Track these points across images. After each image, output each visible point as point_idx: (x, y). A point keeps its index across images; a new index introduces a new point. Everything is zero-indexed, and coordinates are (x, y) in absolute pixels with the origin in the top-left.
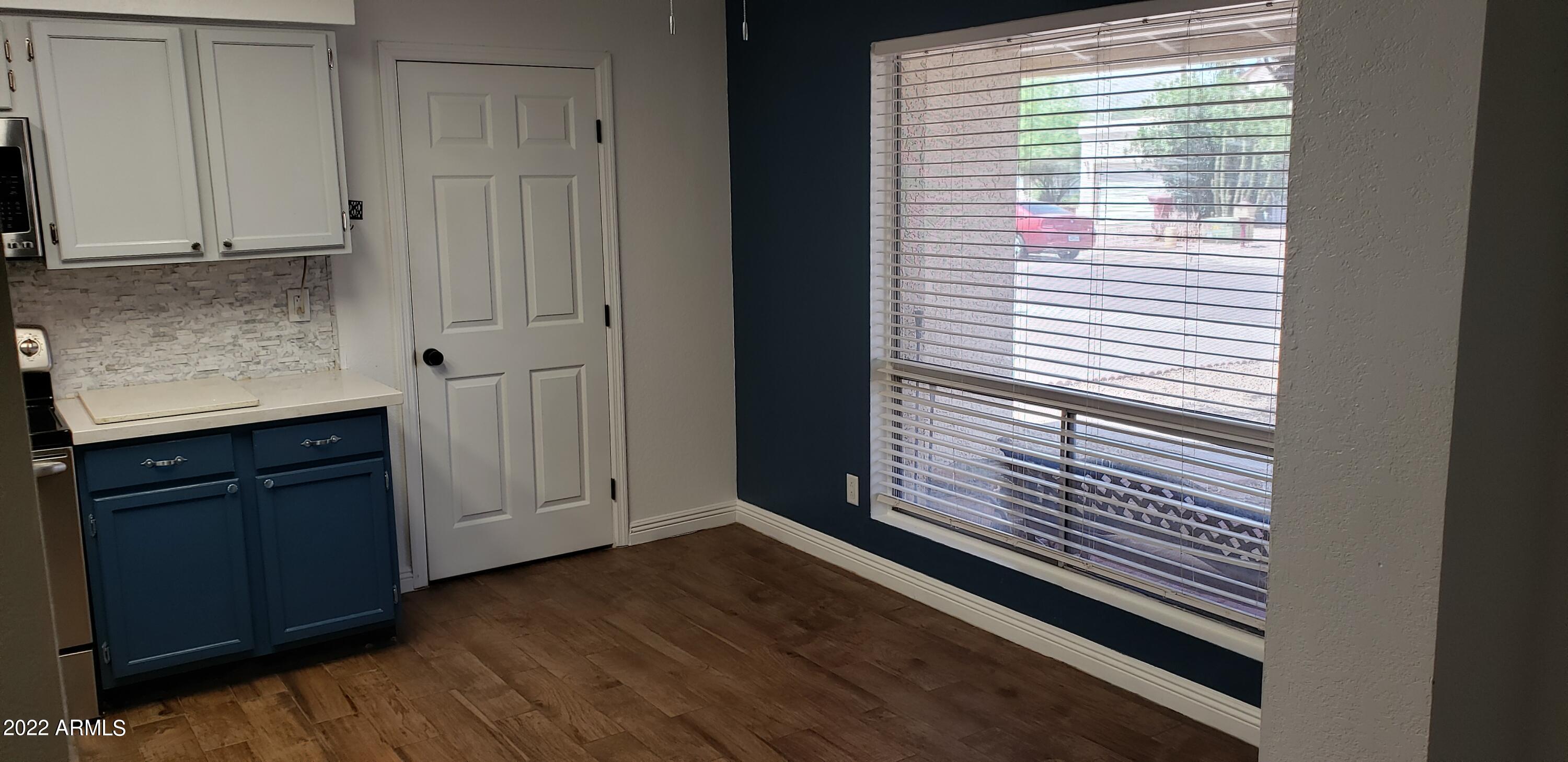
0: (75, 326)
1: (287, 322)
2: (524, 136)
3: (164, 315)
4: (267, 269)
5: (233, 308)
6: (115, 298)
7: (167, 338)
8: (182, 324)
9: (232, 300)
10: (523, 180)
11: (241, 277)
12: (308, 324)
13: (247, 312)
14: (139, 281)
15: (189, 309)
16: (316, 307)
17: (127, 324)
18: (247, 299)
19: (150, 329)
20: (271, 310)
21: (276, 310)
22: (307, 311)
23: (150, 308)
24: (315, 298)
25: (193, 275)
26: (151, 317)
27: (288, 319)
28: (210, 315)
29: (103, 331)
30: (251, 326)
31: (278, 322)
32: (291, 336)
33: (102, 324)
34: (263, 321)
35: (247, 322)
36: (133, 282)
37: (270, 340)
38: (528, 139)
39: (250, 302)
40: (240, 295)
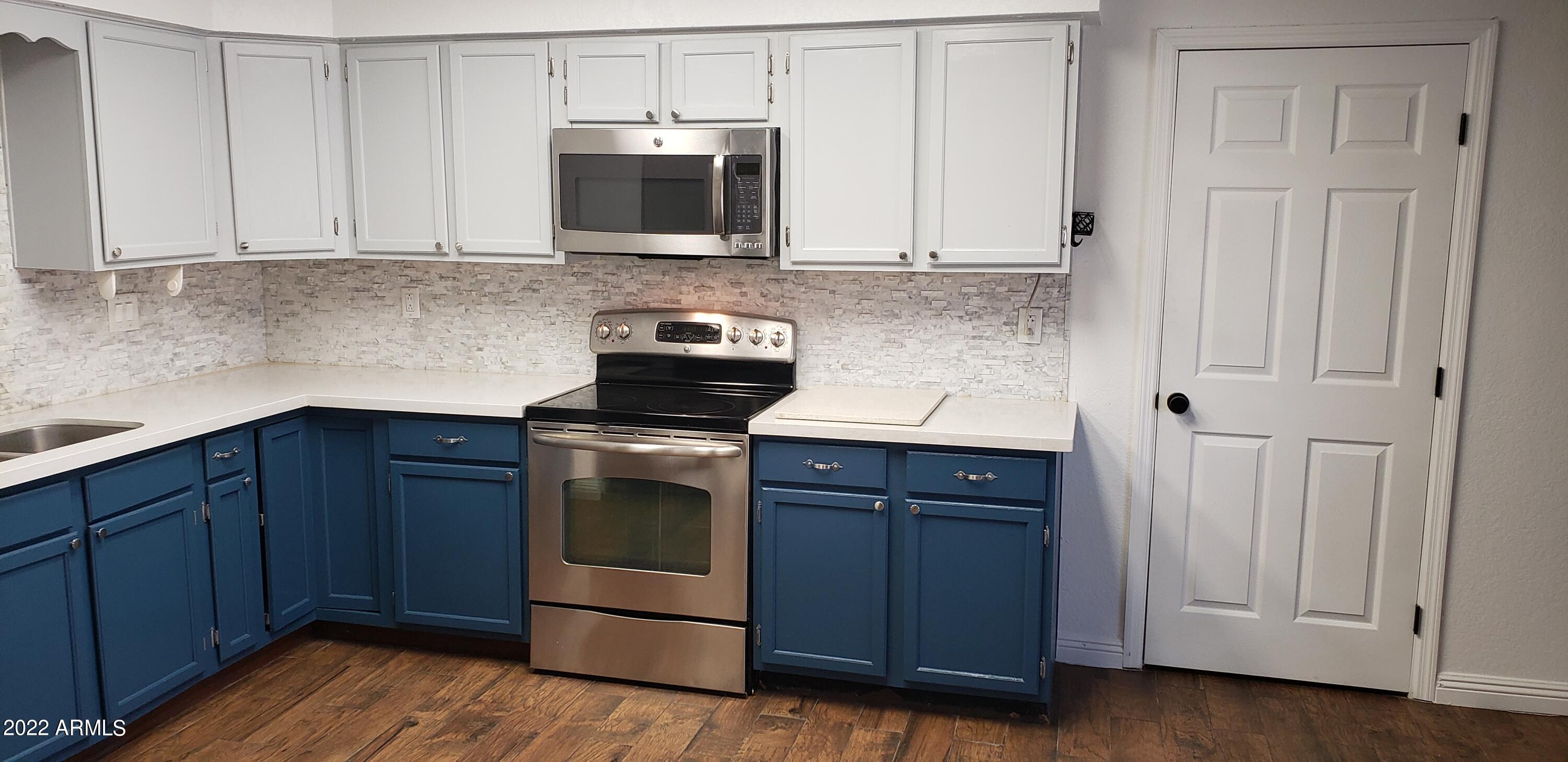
0: (821, 324)
1: (1015, 343)
2: (1343, 136)
3: (896, 321)
4: (1001, 283)
5: (962, 321)
6: (856, 301)
7: (896, 345)
8: (912, 333)
9: (962, 313)
10: (1334, 196)
11: (973, 290)
12: (1036, 347)
13: (976, 327)
14: (878, 286)
15: (920, 319)
16: (1048, 330)
17: (864, 327)
18: (978, 314)
19: (883, 334)
20: (1000, 327)
21: (1005, 328)
22: (1038, 333)
23: (884, 313)
24: (1047, 320)
25: (928, 285)
26: (885, 322)
27: (1017, 339)
28: (938, 326)
29: (843, 331)
30: (977, 342)
31: (1006, 342)
32: (1018, 357)
33: (843, 325)
34: (990, 339)
35: (974, 338)
36: (873, 287)
37: (995, 359)
38: (1347, 141)
39: (980, 317)
40: (971, 309)
